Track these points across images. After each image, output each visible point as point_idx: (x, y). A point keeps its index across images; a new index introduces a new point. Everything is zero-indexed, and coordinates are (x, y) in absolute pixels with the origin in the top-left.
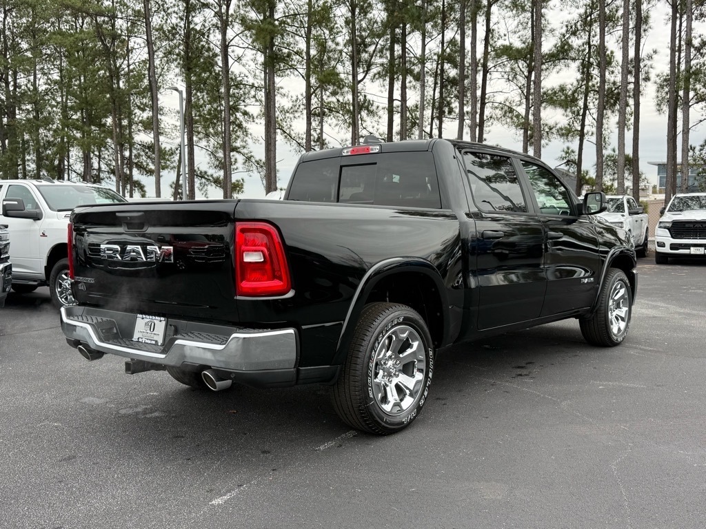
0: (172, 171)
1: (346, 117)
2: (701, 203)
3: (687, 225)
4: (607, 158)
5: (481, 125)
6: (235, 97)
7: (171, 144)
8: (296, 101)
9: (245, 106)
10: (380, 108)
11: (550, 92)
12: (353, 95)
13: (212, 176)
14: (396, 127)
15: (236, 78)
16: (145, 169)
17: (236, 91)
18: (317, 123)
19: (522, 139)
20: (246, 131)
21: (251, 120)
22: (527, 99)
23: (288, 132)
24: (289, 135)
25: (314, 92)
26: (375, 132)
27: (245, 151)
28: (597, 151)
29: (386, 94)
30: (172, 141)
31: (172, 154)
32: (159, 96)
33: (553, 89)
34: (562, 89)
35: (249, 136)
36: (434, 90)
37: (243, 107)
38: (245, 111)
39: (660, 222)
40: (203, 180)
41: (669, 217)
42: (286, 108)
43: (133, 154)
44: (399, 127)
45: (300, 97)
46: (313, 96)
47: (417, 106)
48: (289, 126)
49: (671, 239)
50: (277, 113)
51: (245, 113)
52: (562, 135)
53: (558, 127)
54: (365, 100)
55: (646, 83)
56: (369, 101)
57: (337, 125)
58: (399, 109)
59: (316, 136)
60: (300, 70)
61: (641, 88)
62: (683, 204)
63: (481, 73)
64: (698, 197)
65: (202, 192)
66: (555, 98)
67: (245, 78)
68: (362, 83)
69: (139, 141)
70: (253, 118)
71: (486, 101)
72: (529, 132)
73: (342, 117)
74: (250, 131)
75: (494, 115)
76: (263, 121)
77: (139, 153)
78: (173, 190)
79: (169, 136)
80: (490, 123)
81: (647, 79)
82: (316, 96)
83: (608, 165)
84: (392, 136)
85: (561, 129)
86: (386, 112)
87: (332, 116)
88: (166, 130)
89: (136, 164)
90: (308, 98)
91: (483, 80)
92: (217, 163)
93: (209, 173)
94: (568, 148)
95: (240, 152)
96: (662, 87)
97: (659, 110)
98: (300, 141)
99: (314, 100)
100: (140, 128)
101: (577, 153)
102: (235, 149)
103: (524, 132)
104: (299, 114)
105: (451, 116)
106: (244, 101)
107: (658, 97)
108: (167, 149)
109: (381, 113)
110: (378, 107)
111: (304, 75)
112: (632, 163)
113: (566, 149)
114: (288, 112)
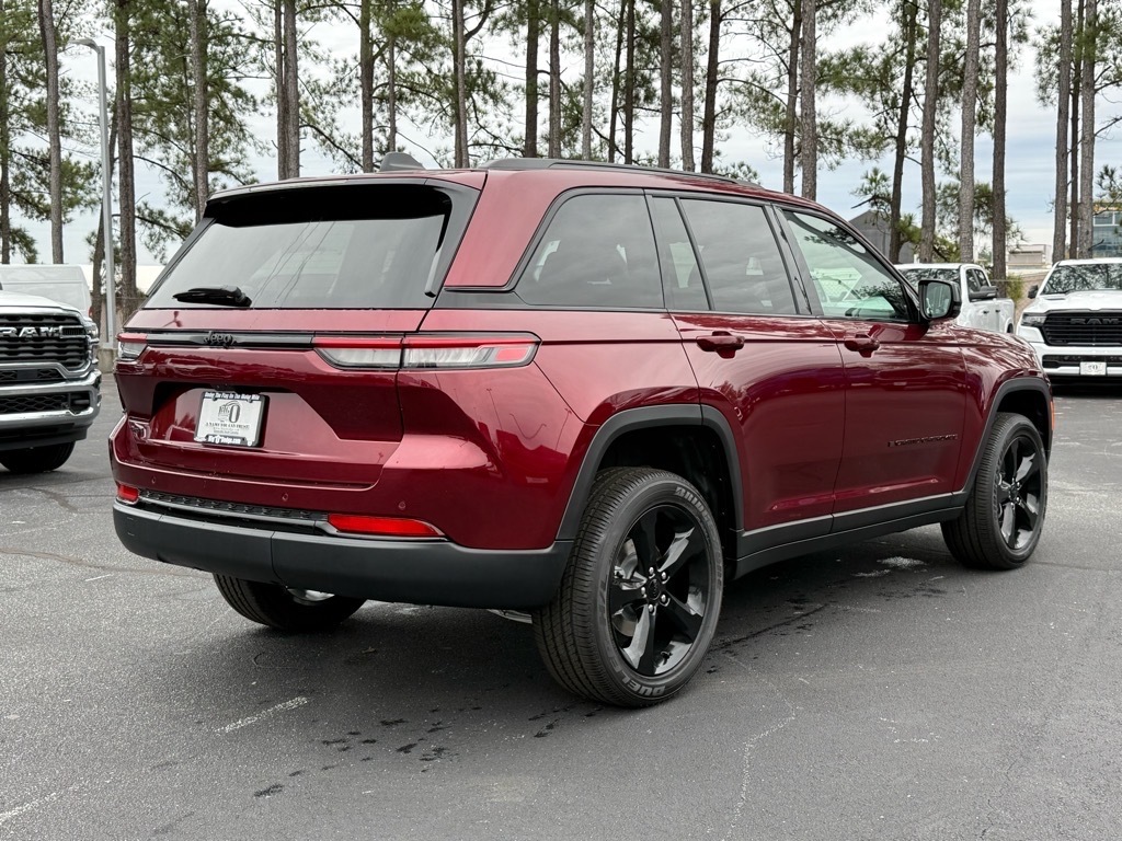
0: (89, 210)
1: (445, 104)
2: (1109, 276)
3: (1073, 320)
4: (944, 191)
5: (709, 124)
6: (217, 60)
7: (88, 154)
8: (344, 70)
9: (238, 79)
10: (509, 88)
11: (835, 62)
12: (455, 60)
13: (174, 219)
14: (543, 128)
15: (218, 23)
16: (35, 206)
17: (219, 49)
18: (387, 114)
19: (783, 152)
20: (242, 130)
21: (251, 107)
22: (791, 73)
23: (327, 132)
24: (329, 138)
25: (380, 53)
26: (503, 136)
27: (241, 170)
28: (924, 177)
29: (523, 60)
30: (91, 149)
31: (92, 175)
32: (60, 56)
33: (842, 56)
34: (858, 56)
35: (250, 140)
36: (618, 54)
37: (233, 82)
38: (239, 89)
39: (1026, 315)
40: (157, 229)
41: (1043, 305)
42: (323, 83)
43: (10, 175)
44: (548, 125)
45: (352, 64)
46: (377, 61)
47: (582, 85)
48: (329, 120)
49: (1045, 346)
50: (305, 95)
51: (239, 94)
52: (859, 146)
53: (850, 130)
54: (480, 71)
55: (1021, 45)
56: (488, 73)
57: (426, 119)
58: (547, 90)
59: (385, 142)
60: (349, 8)
61: (1010, 56)
62: (1076, 279)
63: (709, 21)
64: (1106, 267)
65: (155, 253)
66: (845, 72)
67: (237, 23)
68: (476, 36)
69: (23, 148)
70: (255, 102)
71: (719, 77)
72: (796, 140)
73: (438, 105)
74: (249, 130)
75: (734, 105)
76: (275, 110)
77: (23, 175)
78: (93, 249)
79: (85, 138)
80: (728, 121)
81: (1022, 38)
82: (383, 60)
83: (945, 204)
84: (535, 144)
85: (857, 134)
86: (522, 96)
87: (418, 102)
88: (79, 126)
89: (17, 195)
90: (367, 64)
91: (712, 36)
92: (186, 194)
93: (168, 215)
94: (876, 172)
95: (231, 173)
96: (1048, 52)
97: (1042, 99)
98: (352, 151)
99: (380, 69)
100: (26, 122)
101: (891, 182)
102: (219, 166)
103: (787, 139)
104: (350, 97)
105: (652, 107)
106: (234, 69)
107: (1040, 73)
108: (82, 165)
109: (510, 97)
110: (505, 86)
111: (358, 18)
112: (991, 202)
113: (871, 174)
114: (328, 93)
